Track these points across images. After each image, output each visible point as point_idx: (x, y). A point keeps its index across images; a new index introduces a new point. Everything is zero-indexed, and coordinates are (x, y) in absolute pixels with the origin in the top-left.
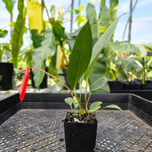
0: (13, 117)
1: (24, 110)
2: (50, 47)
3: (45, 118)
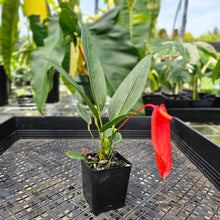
0: (7, 152)
1: (24, 141)
2: (57, 49)
3: (52, 153)
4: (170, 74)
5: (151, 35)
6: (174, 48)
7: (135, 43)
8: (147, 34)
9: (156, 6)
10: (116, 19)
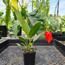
4: (53, 27)
5: (47, 16)
6: (54, 19)
7: (43, 18)
8: (46, 16)
9: (48, 8)
10: (37, 12)
